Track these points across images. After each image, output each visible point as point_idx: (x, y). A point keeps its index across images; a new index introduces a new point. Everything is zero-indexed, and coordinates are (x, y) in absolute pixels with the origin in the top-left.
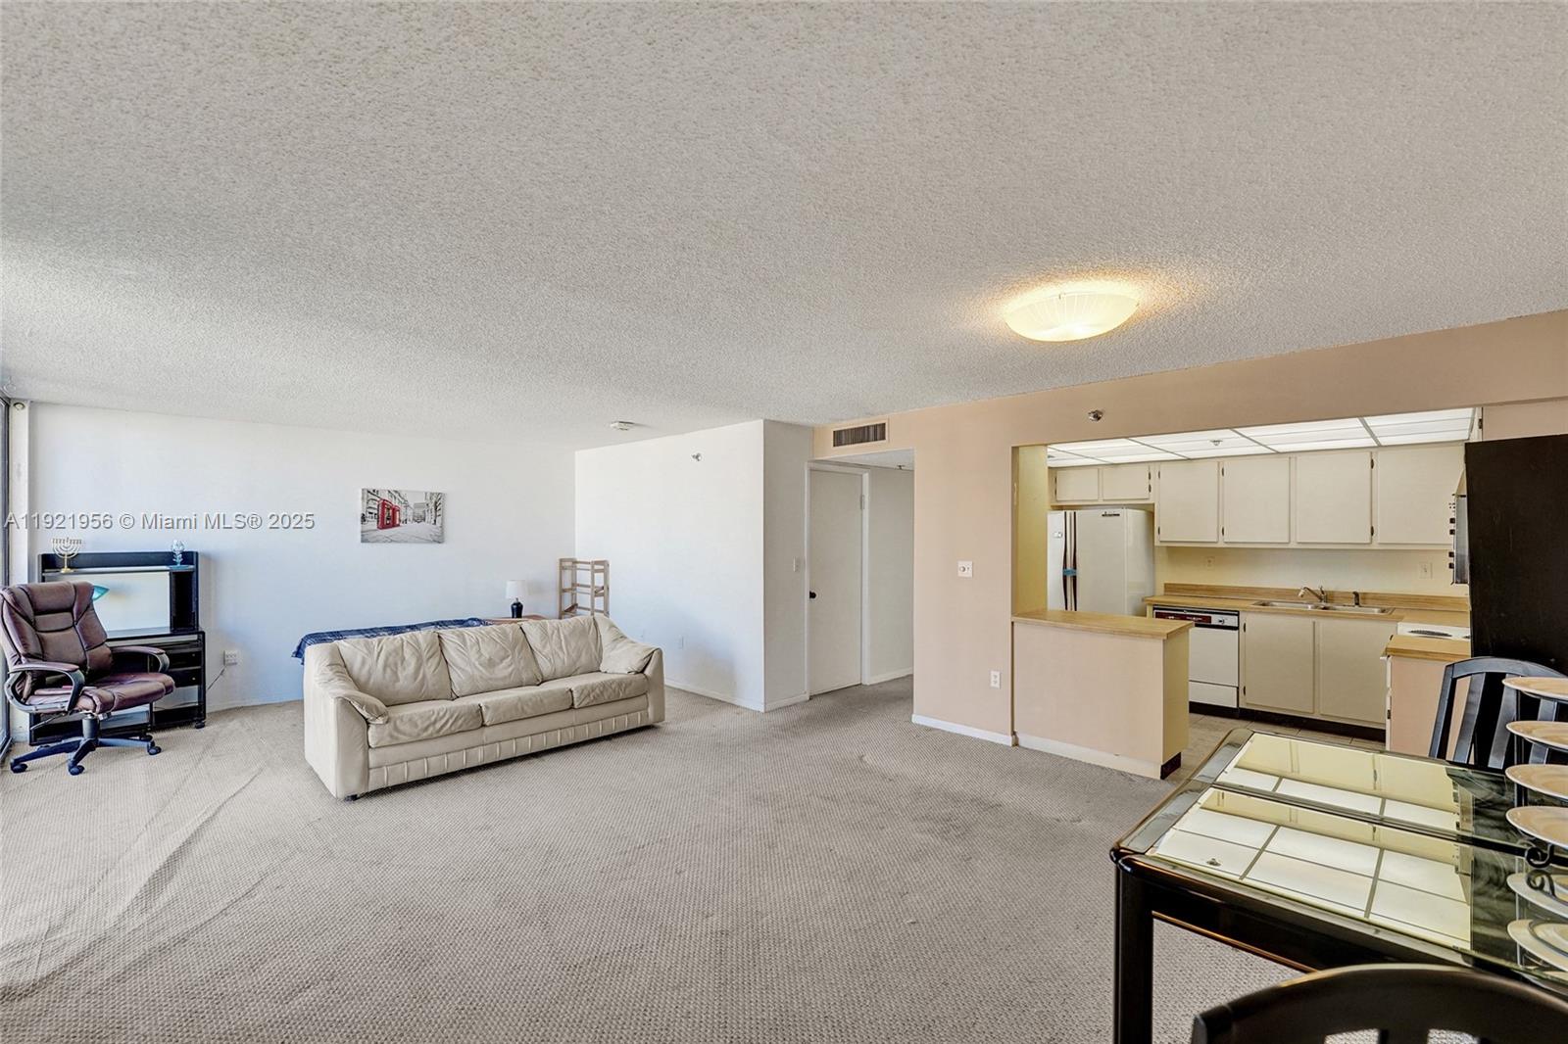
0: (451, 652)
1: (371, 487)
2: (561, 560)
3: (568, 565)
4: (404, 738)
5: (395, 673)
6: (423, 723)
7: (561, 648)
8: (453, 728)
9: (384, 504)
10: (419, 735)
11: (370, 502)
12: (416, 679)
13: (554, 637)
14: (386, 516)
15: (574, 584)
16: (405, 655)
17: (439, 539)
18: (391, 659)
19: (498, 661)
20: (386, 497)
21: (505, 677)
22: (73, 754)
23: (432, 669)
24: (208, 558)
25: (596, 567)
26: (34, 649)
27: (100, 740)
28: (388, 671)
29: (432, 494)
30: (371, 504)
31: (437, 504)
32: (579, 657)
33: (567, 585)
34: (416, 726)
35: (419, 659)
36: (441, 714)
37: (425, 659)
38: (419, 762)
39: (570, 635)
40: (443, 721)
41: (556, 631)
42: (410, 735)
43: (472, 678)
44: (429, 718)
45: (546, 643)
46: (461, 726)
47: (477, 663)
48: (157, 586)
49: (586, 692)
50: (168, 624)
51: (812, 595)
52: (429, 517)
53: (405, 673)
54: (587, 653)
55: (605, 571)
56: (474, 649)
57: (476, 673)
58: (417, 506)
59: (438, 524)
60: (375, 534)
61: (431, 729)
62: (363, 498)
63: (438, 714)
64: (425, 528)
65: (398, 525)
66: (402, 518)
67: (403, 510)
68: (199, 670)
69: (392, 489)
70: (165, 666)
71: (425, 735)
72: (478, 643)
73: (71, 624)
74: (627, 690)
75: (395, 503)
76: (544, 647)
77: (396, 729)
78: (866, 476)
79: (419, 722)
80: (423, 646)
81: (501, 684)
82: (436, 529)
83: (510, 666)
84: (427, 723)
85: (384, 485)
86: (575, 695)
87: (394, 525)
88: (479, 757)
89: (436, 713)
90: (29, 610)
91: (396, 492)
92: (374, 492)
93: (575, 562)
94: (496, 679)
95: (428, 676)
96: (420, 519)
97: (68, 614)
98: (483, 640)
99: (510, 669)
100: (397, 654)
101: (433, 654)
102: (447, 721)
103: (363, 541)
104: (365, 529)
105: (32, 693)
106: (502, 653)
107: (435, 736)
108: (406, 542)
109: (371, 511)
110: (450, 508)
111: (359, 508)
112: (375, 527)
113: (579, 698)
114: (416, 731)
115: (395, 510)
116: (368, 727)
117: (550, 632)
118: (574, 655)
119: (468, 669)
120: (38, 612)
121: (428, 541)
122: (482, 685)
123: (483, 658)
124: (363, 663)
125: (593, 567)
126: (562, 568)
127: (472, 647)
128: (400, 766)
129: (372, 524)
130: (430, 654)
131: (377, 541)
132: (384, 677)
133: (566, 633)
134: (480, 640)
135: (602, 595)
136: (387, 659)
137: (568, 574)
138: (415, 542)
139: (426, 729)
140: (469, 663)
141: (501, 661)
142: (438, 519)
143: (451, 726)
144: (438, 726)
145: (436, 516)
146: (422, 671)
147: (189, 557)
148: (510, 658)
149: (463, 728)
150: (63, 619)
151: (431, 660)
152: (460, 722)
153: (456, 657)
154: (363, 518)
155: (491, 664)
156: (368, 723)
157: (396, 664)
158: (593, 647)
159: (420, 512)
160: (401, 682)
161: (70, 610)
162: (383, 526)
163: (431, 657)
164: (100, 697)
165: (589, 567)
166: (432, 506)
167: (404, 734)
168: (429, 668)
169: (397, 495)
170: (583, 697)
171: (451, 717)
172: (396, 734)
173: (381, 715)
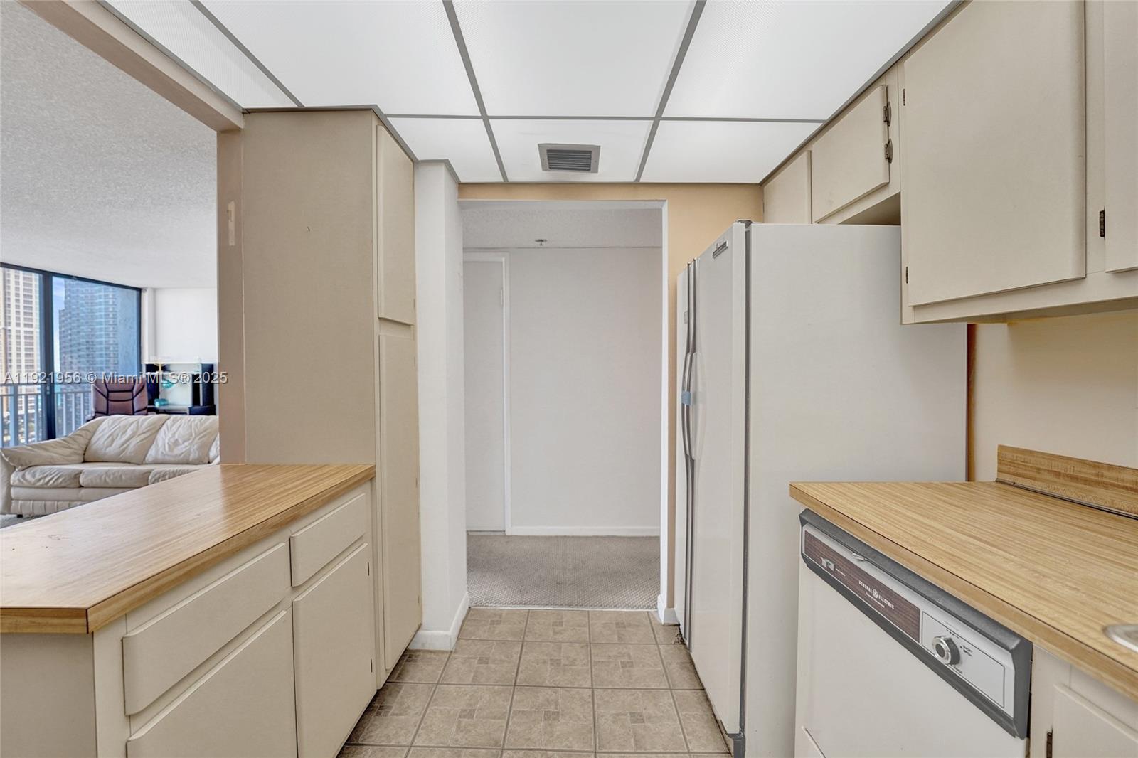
4: (26, 484)
8: (55, 483)
10: (34, 484)
37: (139, 434)
40: (51, 477)
42: (29, 482)
44: (44, 473)
46: (61, 483)
53: (118, 442)
61: (42, 482)
71: (38, 484)
73: (131, 398)
78: (504, 262)
79: (37, 474)
84: (40, 477)
97: (129, 393)
102: (53, 478)
106: (187, 437)
114: (33, 480)
116: (13, 472)
120: (110, 391)
128: (29, 502)
139: (39, 480)
143: (54, 482)
144: (47, 480)
149: (63, 485)
151: (143, 435)
152: (60, 480)
156: (15, 469)
160: (111, 447)
161: (132, 391)
167: (27, 481)
172: (22, 480)
173: (22, 465)
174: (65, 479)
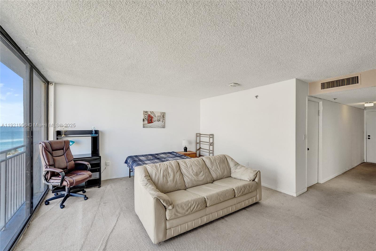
0: (184, 170)
1: (146, 110)
2: (197, 134)
3: (199, 135)
4: (179, 215)
5: (167, 179)
6: (186, 207)
7: (218, 168)
8: (197, 209)
9: (149, 116)
10: (185, 214)
11: (145, 115)
12: (174, 182)
13: (215, 163)
14: (149, 119)
15: (200, 141)
16: (169, 171)
17: (164, 127)
18: (165, 173)
19: (199, 173)
20: (150, 113)
21: (202, 180)
22: (63, 198)
23: (178, 177)
24: (102, 132)
25: (211, 136)
26: (51, 163)
27: (71, 194)
28: (164, 178)
29: (162, 113)
30: (146, 116)
31: (163, 115)
32: (224, 171)
33: (198, 141)
34: (184, 209)
35: (174, 172)
36: (192, 203)
37: (175, 173)
38: (185, 224)
39: (220, 162)
40: (193, 206)
41: (215, 161)
43: (191, 180)
44: (188, 205)
45: (213, 166)
46: (199, 208)
47: (192, 174)
48: (87, 141)
49: (239, 190)
50: (91, 153)
51: (308, 149)
52: (161, 120)
53: (170, 179)
54: (226, 170)
55: (213, 138)
56: (191, 168)
57: (193, 179)
58: (158, 116)
59: (164, 122)
60: (147, 125)
61: (189, 210)
62: (143, 114)
63: (191, 203)
64: (160, 123)
65: (153, 122)
66: (154, 120)
67: (154, 118)
68: (99, 168)
69: (151, 111)
70: (89, 168)
71: (187, 213)
72: (191, 166)
73: (63, 154)
74: (252, 188)
75: (152, 115)
76: (212, 167)
77: (177, 211)
78: (321, 103)
79: (185, 207)
80: (174, 168)
81: (201, 183)
82: (163, 124)
83: (203, 175)
84: (187, 208)
85: (149, 109)
86: (236, 192)
87: (152, 122)
88: (205, 220)
89: (190, 202)
90: (50, 149)
91: (152, 112)
92: (146, 112)
93: (200, 134)
94: (200, 181)
95: (178, 180)
96: (159, 121)
97: (62, 151)
98: (193, 165)
99: (203, 176)
100: (167, 171)
101: (178, 171)
103: (143, 127)
104: (144, 124)
105: (50, 178)
106: (200, 170)
107: (191, 213)
108: (155, 128)
109: (146, 118)
110: (167, 117)
111: (142, 117)
112: (147, 123)
113: (237, 193)
114: (184, 211)
115: (152, 118)
116: (166, 210)
117: (213, 161)
118: (222, 171)
119: (190, 177)
120: (53, 150)
121: (161, 128)
122: (195, 183)
123: (194, 172)
124: (156, 175)
125: (210, 136)
126: (197, 136)
127: (190, 168)
128: (178, 227)
129: (146, 122)
130: (177, 170)
131: (147, 127)
132: (163, 181)
133: (218, 162)
134: (192, 165)
135: (212, 145)
136: (163, 173)
137: (198, 138)
138: (157, 128)
139: (187, 210)
140: (190, 174)
141: (200, 173)
142: (164, 120)
143: (196, 208)
144: (192, 209)
145: (163, 120)
146: (175, 177)
147: (97, 132)
148: (203, 172)
149: (201, 208)
150: (60, 152)
151: (177, 173)
152: (199, 206)
153: (185, 172)
154: (144, 120)
155: (197, 174)
156: (166, 208)
157: (167, 175)
158: (228, 168)
159: (159, 118)
160: (169, 183)
161: (63, 149)
162: (149, 123)
163: (177, 172)
164: (69, 181)
165: (208, 136)
166: (162, 116)
167: (180, 213)
168: (178, 176)
169: (153, 113)
170: (238, 192)
171: (196, 204)
172: (177, 214)
173: (171, 205)
174: (201, 205)
